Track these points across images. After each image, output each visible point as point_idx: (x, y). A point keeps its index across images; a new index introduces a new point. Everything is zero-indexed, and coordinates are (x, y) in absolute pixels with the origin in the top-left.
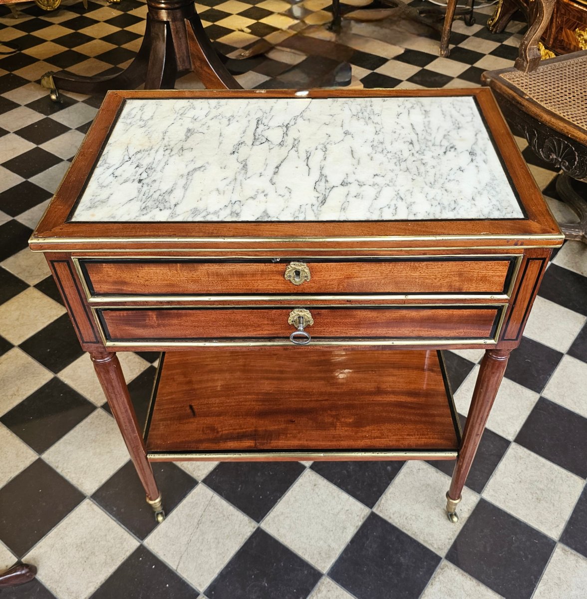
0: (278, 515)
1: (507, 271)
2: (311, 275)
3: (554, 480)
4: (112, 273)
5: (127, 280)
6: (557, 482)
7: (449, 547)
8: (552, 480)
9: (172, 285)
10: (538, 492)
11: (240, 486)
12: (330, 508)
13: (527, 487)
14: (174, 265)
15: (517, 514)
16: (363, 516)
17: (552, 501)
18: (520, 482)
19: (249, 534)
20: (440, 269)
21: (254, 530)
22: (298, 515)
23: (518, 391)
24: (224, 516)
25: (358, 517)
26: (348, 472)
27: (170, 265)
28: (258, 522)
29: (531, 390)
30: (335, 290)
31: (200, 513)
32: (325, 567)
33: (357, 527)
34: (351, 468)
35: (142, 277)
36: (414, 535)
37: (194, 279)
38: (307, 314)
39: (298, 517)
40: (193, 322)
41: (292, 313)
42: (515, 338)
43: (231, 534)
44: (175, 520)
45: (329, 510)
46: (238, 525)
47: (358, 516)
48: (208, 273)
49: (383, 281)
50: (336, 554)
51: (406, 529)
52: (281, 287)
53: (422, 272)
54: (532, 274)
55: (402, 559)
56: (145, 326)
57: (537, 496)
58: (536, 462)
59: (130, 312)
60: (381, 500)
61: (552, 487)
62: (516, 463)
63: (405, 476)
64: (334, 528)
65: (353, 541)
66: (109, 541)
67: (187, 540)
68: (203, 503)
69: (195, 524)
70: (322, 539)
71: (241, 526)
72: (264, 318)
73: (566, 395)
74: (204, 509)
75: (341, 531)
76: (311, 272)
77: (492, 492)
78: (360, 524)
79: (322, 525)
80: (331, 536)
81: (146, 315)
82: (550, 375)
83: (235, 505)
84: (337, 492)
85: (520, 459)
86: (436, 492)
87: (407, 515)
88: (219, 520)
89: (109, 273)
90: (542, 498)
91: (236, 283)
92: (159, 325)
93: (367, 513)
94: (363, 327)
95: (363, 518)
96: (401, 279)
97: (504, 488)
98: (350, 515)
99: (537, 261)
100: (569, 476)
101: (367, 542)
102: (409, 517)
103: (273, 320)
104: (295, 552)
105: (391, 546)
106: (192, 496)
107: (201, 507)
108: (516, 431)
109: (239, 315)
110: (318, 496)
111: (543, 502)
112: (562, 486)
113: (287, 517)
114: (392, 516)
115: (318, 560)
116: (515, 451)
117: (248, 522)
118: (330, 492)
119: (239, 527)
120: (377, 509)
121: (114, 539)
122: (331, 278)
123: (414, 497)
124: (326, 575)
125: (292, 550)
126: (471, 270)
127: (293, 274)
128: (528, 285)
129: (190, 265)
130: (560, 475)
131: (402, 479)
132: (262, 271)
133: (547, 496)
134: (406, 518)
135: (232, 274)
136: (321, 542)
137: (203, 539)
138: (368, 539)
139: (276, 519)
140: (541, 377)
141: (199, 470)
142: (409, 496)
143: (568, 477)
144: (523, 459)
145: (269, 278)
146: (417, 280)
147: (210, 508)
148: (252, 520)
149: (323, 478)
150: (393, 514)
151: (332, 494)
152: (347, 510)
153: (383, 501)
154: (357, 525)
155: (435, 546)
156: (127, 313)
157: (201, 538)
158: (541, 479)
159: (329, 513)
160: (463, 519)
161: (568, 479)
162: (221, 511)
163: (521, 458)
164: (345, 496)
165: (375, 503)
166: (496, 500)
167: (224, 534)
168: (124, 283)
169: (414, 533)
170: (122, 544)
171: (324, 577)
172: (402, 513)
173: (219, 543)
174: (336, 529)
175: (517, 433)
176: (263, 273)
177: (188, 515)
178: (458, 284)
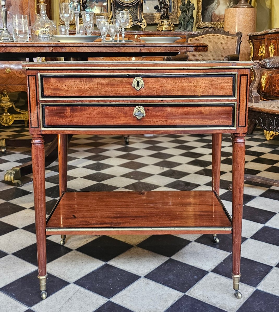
0: (122, 296)
1: (232, 83)
2: (144, 85)
4: (54, 83)
5: (60, 87)
7: (237, 309)
9: (80, 91)
11: (98, 284)
12: (157, 293)
14: (83, 78)
19: (102, 304)
20: (202, 82)
21: (106, 302)
22: (135, 295)
24: (86, 296)
25: (176, 297)
26: (168, 278)
27: (81, 78)
28: (109, 298)
30: (155, 94)
31: (71, 296)
33: (175, 301)
34: (171, 277)
35: (68, 86)
36: (213, 304)
37: (91, 87)
38: (142, 109)
40: (87, 114)
41: (135, 108)
42: (244, 125)
43: (90, 304)
44: (53, 299)
46: (96, 300)
48: (97, 83)
49: (177, 89)
51: (208, 302)
52: (130, 92)
53: (194, 83)
54: (244, 84)
56: (63, 117)
59: (58, 107)
63: (206, 280)
64: (160, 301)
65: (172, 306)
66: (8, 308)
67: (60, 306)
68: (72, 292)
69: (67, 300)
70: (151, 305)
71: (98, 300)
72: (121, 112)
74: (73, 294)
75: (164, 302)
76: (144, 83)
77: (263, 287)
78: (177, 299)
79: (151, 300)
80: (157, 304)
81: (65, 109)
83: (94, 292)
84: (161, 286)
86: (227, 287)
87: (208, 296)
88: (82, 298)
89: (53, 83)
91: (110, 90)
92: (70, 116)
93: (181, 295)
94: (170, 119)
95: (179, 297)
96: (185, 88)
97: (271, 285)
98: (170, 296)
99: (244, 76)
101: (182, 307)
102: (210, 297)
103: (126, 114)
104: (133, 311)
105: (197, 308)
106: (66, 289)
107: (72, 293)
108: (276, 263)
109: (110, 110)
110: (149, 288)
113: (128, 296)
114: (198, 296)
117: (102, 299)
120: (188, 294)
121: (11, 307)
122: (153, 86)
123: (213, 288)
125: (131, 310)
126: (216, 83)
127: (136, 84)
128: (243, 91)
129: (90, 78)
131: (204, 281)
132: (122, 82)
135: (109, 84)
136: (151, 307)
137: (71, 306)
138: (182, 305)
139: (121, 297)
141: (71, 278)
142: (209, 288)
145: (125, 87)
146: (192, 88)
147: (77, 293)
148: (105, 298)
149: (152, 281)
150: (199, 296)
151: (158, 287)
152: (168, 294)
153: (192, 290)
154: (175, 300)
155: (228, 309)
156: (57, 108)
157: (70, 306)
159: (156, 295)
160: (246, 298)
162: (84, 294)
164: (166, 288)
165: (187, 291)
166: (266, 290)
167: (86, 304)
168: (58, 89)
170: (16, 309)
172: (205, 295)
173: (82, 307)
174: (161, 302)
176: (122, 83)
177: (62, 296)
178: (211, 90)
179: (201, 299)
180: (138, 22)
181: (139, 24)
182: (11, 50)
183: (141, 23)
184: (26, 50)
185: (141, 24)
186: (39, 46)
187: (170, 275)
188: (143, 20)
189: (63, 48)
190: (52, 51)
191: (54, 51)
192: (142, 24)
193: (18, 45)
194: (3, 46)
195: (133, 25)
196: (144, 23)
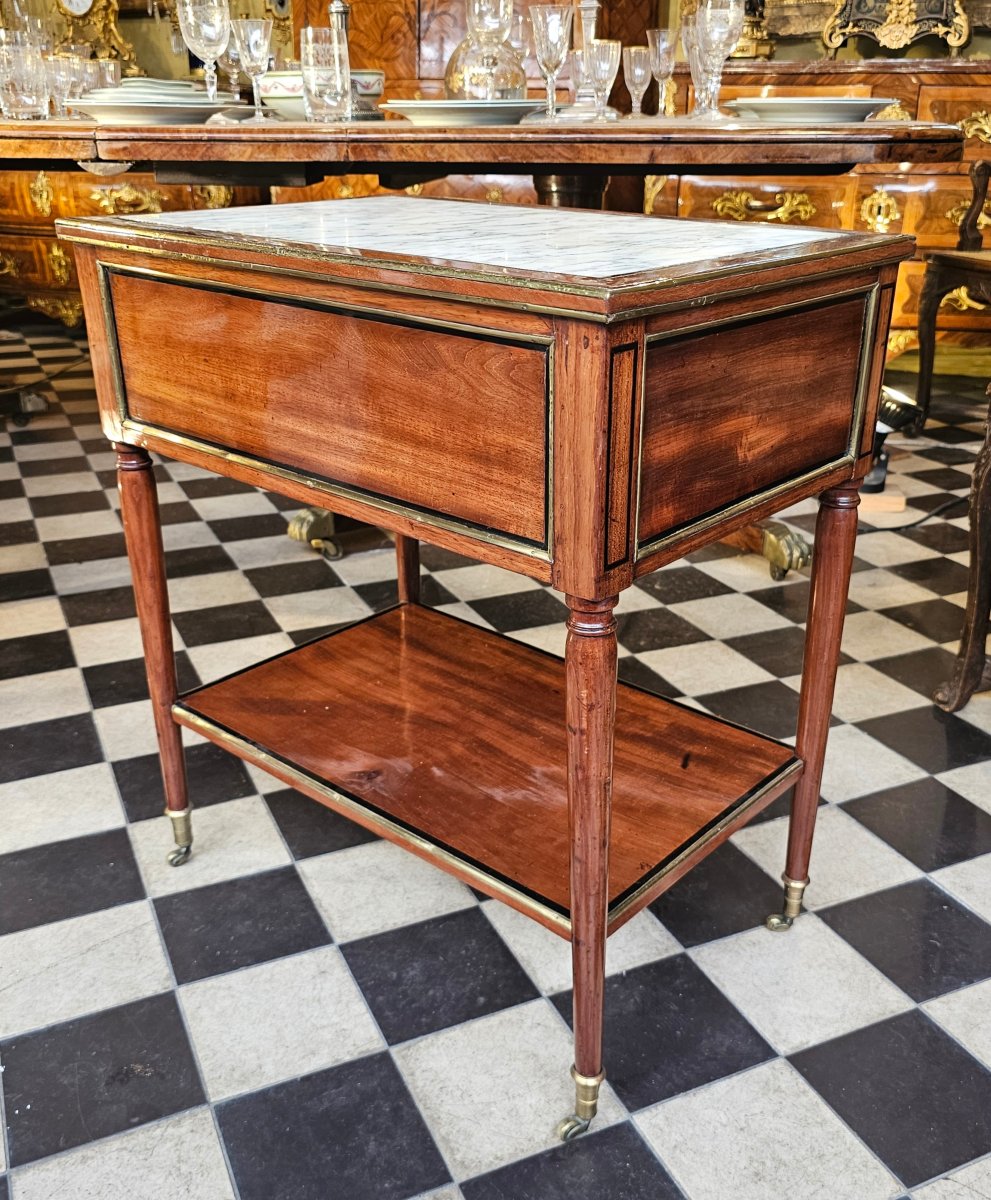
0: (219, 988)
3: (827, 1158)
6: (833, 1163)
7: (485, 1170)
8: (821, 1156)
10: (769, 1163)
11: (202, 926)
12: (317, 1013)
13: (749, 1143)
15: (684, 1180)
16: (364, 1049)
17: (789, 1193)
18: (742, 1129)
19: (149, 993)
21: (163, 991)
22: (253, 1000)
23: (869, 981)
24: (137, 954)
25: (353, 1048)
26: (400, 976)
28: (180, 983)
29: (900, 990)
31: (107, 937)
32: (223, 1093)
33: (337, 1060)
34: (412, 973)
36: (433, 1119)
39: (250, 1003)
43: (122, 981)
44: (63, 931)
45: (312, 1016)
46: (146, 975)
47: (354, 1045)
50: (260, 1082)
51: (424, 1105)
55: (372, 1145)
57: (761, 1168)
58: (807, 1110)
60: (421, 1041)
61: (811, 1169)
62: (760, 1096)
63: (501, 1023)
64: (295, 1045)
65: (307, 1079)
67: (52, 962)
68: (124, 927)
69: (85, 947)
70: (257, 1051)
71: (149, 978)
73: (983, 1026)
74: (118, 934)
75: (303, 1054)
77: (659, 1120)
78: (347, 1058)
79: (278, 1031)
80: (277, 1053)
82: (970, 982)
83: (168, 947)
84: (353, 996)
85: (775, 1091)
87: (448, 1084)
88: (124, 956)
90: (768, 1178)
93: (375, 1049)
95: (360, 1053)
97: (695, 1125)
98: (341, 1039)
100: (870, 1165)
101: (334, 1091)
102: (450, 1089)
104: (193, 1049)
105: (370, 1116)
106: (120, 911)
107: (117, 930)
108: (807, 1043)
110: (314, 989)
111: (764, 1184)
112: (837, 1176)
113: (233, 996)
114: (418, 1073)
115: (220, 1077)
116: (773, 1075)
117: (164, 976)
118: (340, 991)
119: (145, 978)
120: (399, 1052)
123: (490, 1062)
124: (212, 1106)
125: (192, 1044)
130: (848, 1155)
131: (491, 1027)
133: (785, 1179)
134: (441, 1088)
136: (252, 1056)
137: (75, 972)
138: (340, 1086)
139: (211, 992)
140: (944, 978)
141: (164, 883)
142: (480, 1058)
143: (866, 1166)
144: (783, 1094)
147: (128, 936)
148: (174, 977)
149: (347, 967)
150: (424, 1071)
151: (341, 995)
152: (344, 1030)
153: (422, 1044)
154: (340, 1058)
155: (458, 1157)
157: (74, 970)
158: (795, 1144)
159: (307, 1021)
161: (864, 1169)
162: (140, 946)
163: (778, 1090)
164: (360, 1008)
165: (405, 1040)
166: (658, 1138)
167: (112, 977)
169: (435, 1116)
171: (205, 1107)
172: (442, 1076)
173: (92, 986)
174: (295, 1048)
175: (806, 1047)
179: (416, 1088)
180: (937, 26)
181: (941, 30)
182: (226, 153)
183: (946, 29)
184: (269, 153)
185: (947, 33)
186: (307, 141)
187: (415, 964)
188: (957, 14)
189: (381, 147)
190: (348, 157)
191: (352, 158)
192: (952, 30)
193: (244, 136)
194: (200, 140)
195: (916, 35)
196: (959, 28)
